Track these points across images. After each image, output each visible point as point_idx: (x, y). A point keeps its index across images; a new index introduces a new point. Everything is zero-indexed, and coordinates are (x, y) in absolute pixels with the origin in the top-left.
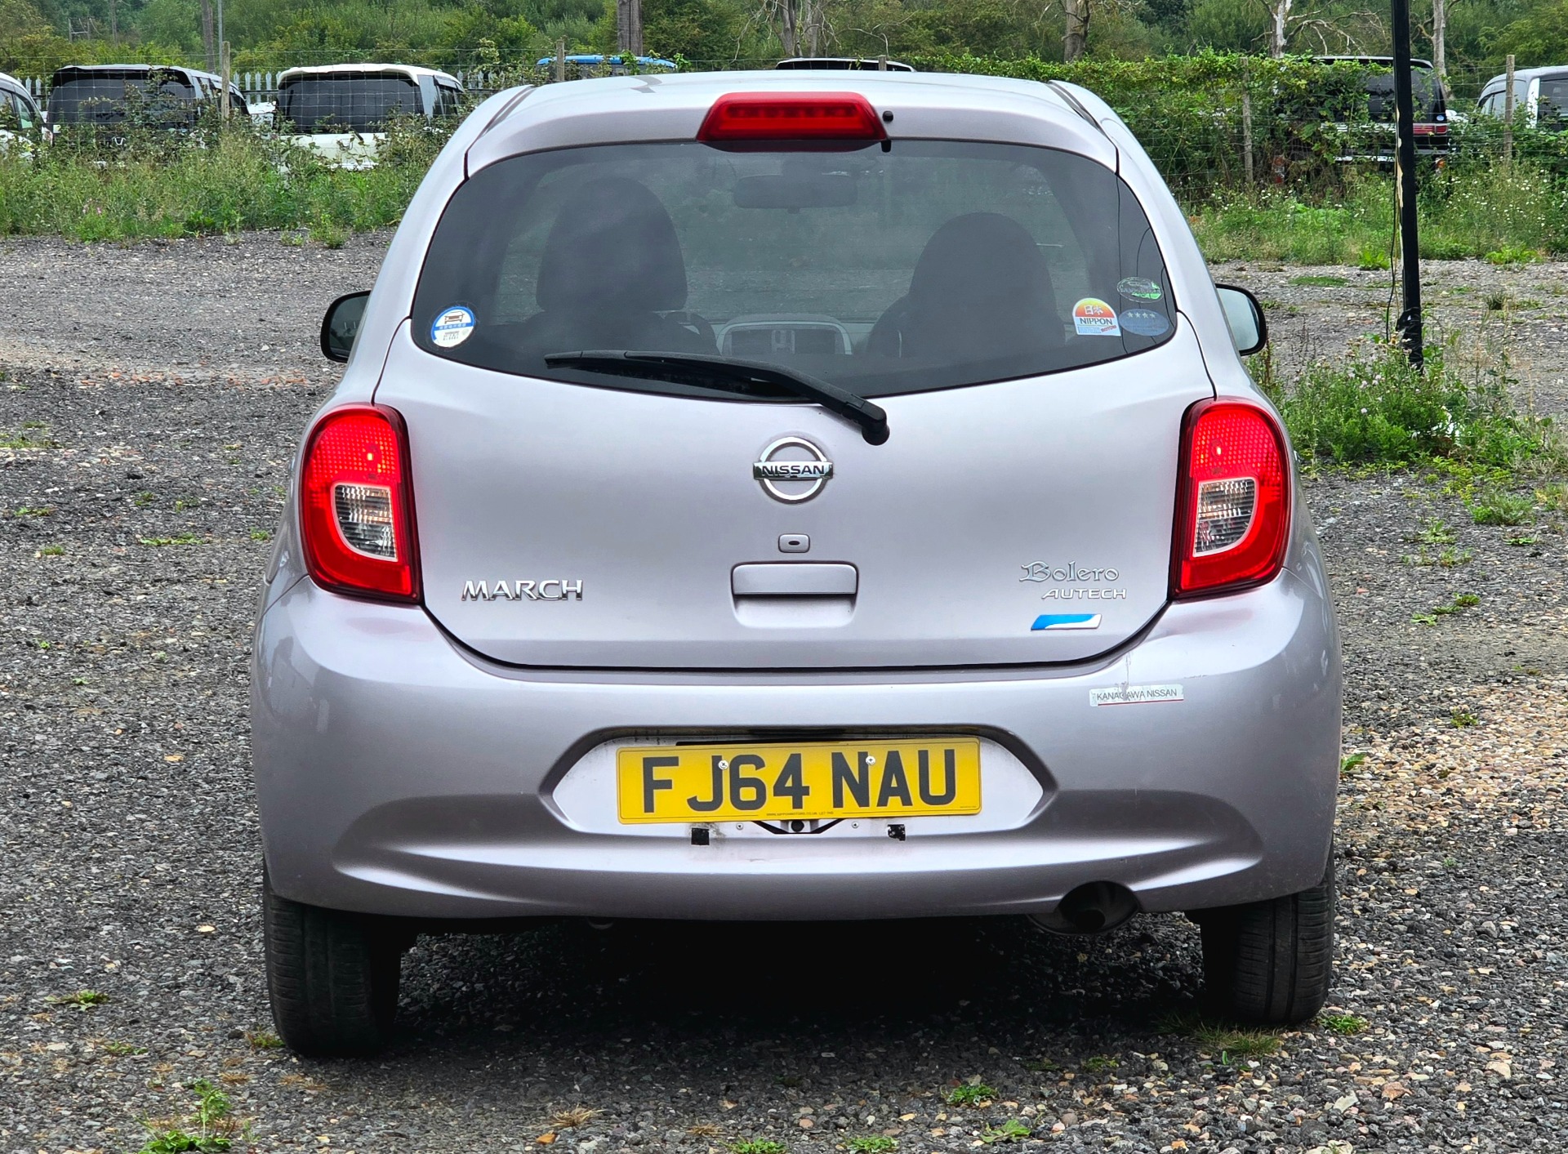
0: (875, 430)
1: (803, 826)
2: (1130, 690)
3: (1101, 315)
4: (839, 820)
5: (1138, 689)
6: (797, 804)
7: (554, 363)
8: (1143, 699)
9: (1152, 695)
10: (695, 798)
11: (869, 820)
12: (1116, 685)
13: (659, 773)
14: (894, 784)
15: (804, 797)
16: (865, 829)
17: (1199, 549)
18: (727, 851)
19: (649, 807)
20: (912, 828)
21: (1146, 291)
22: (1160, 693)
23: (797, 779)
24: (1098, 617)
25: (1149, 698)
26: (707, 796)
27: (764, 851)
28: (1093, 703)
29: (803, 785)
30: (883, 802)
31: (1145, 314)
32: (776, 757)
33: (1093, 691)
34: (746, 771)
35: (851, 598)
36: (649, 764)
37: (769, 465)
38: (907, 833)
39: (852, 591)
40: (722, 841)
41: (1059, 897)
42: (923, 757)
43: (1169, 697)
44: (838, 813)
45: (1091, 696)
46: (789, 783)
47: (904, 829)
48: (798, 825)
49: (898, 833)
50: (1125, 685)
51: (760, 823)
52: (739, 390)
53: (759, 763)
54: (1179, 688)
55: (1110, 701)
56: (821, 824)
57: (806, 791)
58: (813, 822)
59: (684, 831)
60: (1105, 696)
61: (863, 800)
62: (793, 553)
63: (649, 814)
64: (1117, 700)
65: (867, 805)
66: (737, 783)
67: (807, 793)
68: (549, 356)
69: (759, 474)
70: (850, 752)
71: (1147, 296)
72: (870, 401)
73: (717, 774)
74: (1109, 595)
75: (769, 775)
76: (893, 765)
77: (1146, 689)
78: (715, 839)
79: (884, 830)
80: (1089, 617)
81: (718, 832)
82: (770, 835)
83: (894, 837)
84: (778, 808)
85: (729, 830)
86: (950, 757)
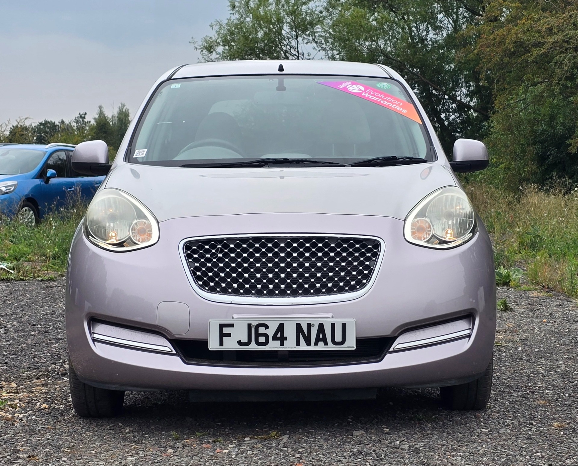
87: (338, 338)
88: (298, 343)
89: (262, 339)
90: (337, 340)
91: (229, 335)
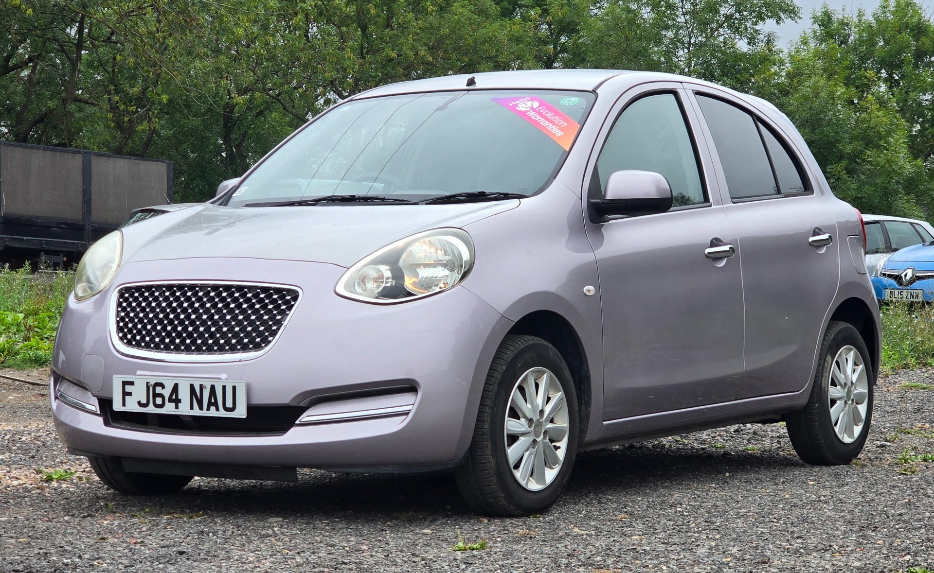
87: (229, 404)
88: (192, 408)
89: (159, 401)
90: (228, 406)
91: (130, 394)
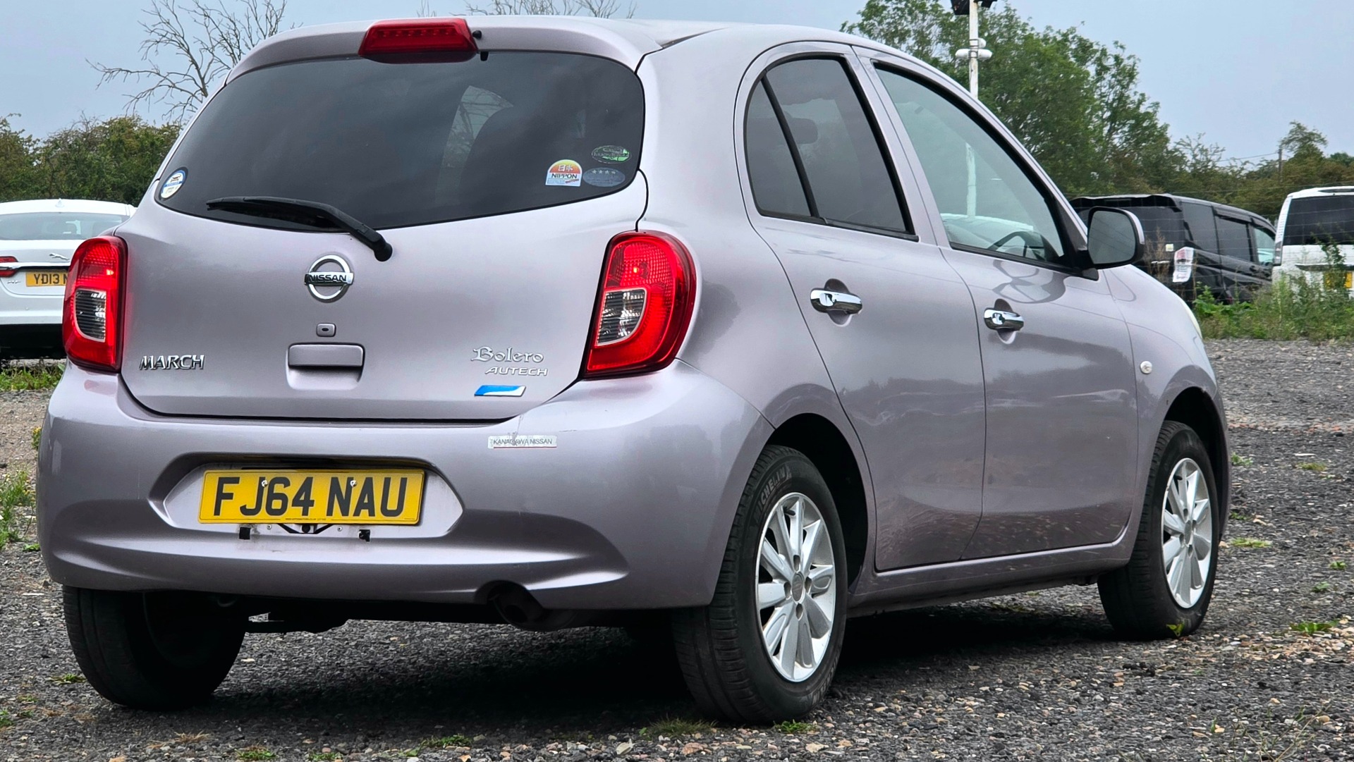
0: (383, 251)
1: (309, 529)
2: (518, 438)
3: (571, 172)
4: (330, 525)
5: (524, 438)
6: (305, 513)
7: (213, 206)
8: (527, 445)
9: (534, 442)
10: (245, 506)
11: (348, 527)
12: (509, 434)
13: (227, 488)
14: (366, 501)
15: (310, 508)
16: (346, 532)
17: (600, 341)
18: (260, 544)
19: (217, 512)
20: (375, 533)
21: (616, 155)
22: (541, 441)
23: (308, 495)
24: (523, 388)
25: (531, 445)
26: (251, 505)
27: (282, 545)
28: (490, 446)
29: (311, 499)
30: (357, 513)
31: (607, 172)
32: (297, 479)
33: (491, 437)
34: (279, 488)
35: (357, 370)
36: (222, 481)
37: (313, 274)
38: (371, 536)
39: (361, 364)
40: (258, 537)
41: (474, 590)
42: (387, 483)
43: (545, 445)
44: (329, 520)
45: (489, 441)
46: (302, 498)
47: (369, 533)
48: (306, 527)
49: (365, 536)
50: (515, 434)
51: (281, 525)
52: (309, 224)
53: (286, 483)
54: (554, 439)
55: (503, 445)
56: (319, 527)
57: (312, 504)
58: (315, 525)
59: (234, 529)
60: (499, 441)
61: (345, 512)
62: (325, 336)
63: (217, 517)
64: (508, 445)
65: (347, 515)
66: (272, 496)
67: (312, 506)
68: (208, 202)
69: (308, 280)
70: (342, 478)
71: (616, 159)
72: (378, 231)
73: (261, 489)
74: (534, 373)
75: (291, 492)
76: (368, 488)
77: (530, 437)
78: (253, 535)
79: (356, 533)
80: (515, 388)
81: (255, 530)
82: (286, 533)
83: (363, 538)
84: (294, 514)
85: (263, 530)
86: (404, 482)
